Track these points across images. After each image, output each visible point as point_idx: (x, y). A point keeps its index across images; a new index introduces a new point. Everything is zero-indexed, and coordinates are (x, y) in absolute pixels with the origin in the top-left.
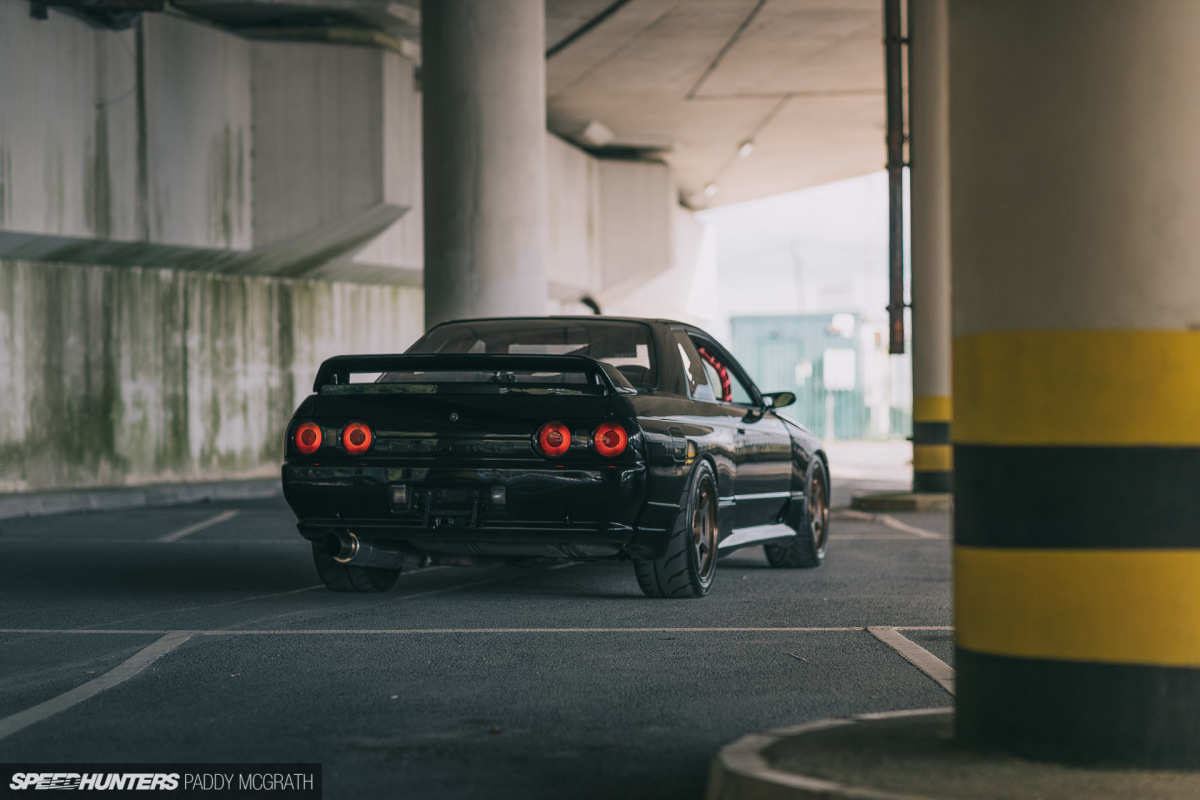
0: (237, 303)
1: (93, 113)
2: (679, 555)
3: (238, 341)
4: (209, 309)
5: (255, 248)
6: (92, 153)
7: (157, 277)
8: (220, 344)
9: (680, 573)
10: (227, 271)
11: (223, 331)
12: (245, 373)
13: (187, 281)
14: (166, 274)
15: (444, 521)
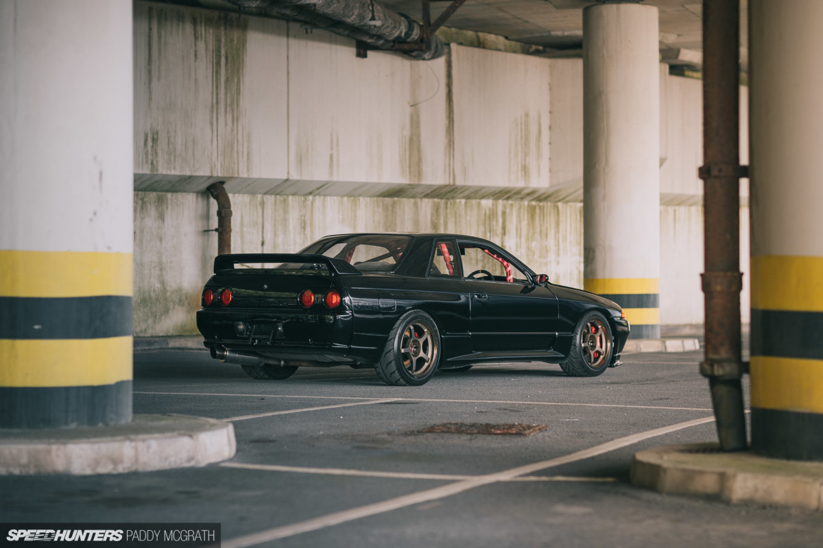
0: (551, 219)
1: (408, 110)
2: (391, 362)
3: (551, 242)
4: (524, 223)
5: (551, 186)
6: (407, 133)
7: (479, 204)
8: (534, 244)
9: (394, 372)
10: (539, 199)
11: (537, 236)
12: (558, 263)
13: (505, 207)
14: (487, 203)
15: (259, 341)
